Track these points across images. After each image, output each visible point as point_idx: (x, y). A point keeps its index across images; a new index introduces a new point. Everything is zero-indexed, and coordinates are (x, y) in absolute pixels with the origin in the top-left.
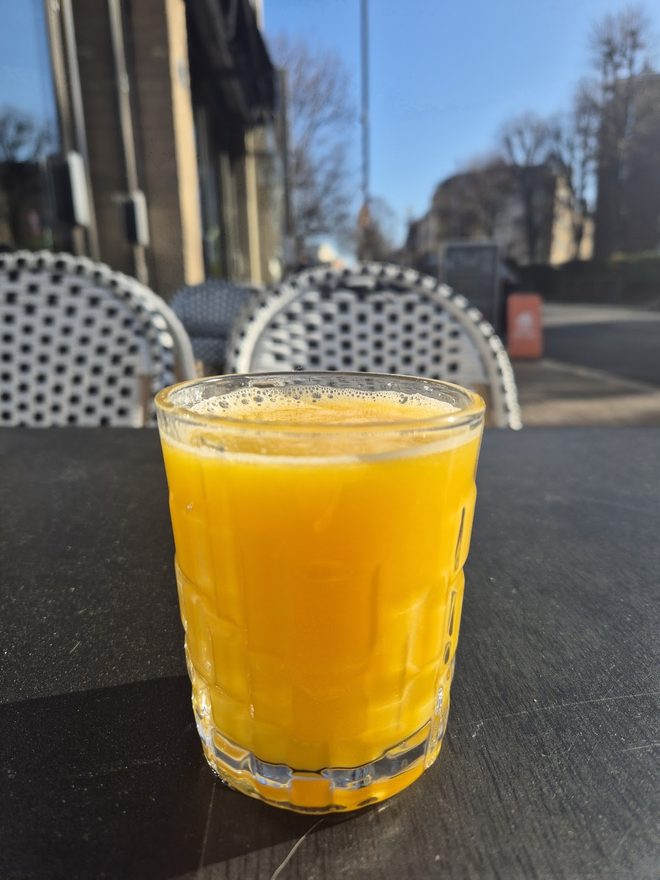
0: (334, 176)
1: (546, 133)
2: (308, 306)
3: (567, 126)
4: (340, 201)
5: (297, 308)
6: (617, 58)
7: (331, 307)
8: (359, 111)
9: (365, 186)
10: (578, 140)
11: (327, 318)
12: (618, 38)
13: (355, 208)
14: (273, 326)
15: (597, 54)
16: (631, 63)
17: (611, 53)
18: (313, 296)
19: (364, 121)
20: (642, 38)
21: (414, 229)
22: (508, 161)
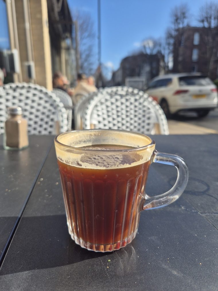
0: (88, 56)
1: (156, 44)
2: (106, 100)
3: (163, 42)
4: (91, 64)
5: (103, 101)
6: (179, 21)
7: (113, 100)
8: (97, 35)
9: (99, 59)
10: (167, 47)
11: (112, 103)
12: (179, 14)
13: (95, 67)
14: (96, 106)
15: (173, 19)
16: (183, 23)
17: (177, 20)
18: (108, 97)
19: (99, 38)
20: (187, 15)
21: (114, 74)
22: (144, 53)
